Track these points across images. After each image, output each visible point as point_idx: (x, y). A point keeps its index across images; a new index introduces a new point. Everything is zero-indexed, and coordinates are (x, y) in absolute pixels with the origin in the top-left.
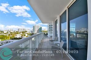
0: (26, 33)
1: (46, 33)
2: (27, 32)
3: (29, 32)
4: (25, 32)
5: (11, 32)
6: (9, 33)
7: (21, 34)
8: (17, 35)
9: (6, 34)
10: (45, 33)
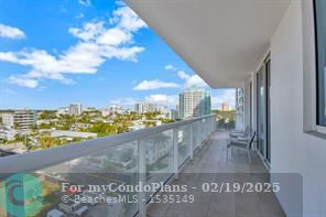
0: (158, 117)
1: (227, 121)
2: (159, 113)
3: (167, 115)
4: (155, 114)
5: (118, 115)
6: (114, 116)
7: (144, 118)
8: (134, 122)
9: (106, 118)
10: (223, 120)
